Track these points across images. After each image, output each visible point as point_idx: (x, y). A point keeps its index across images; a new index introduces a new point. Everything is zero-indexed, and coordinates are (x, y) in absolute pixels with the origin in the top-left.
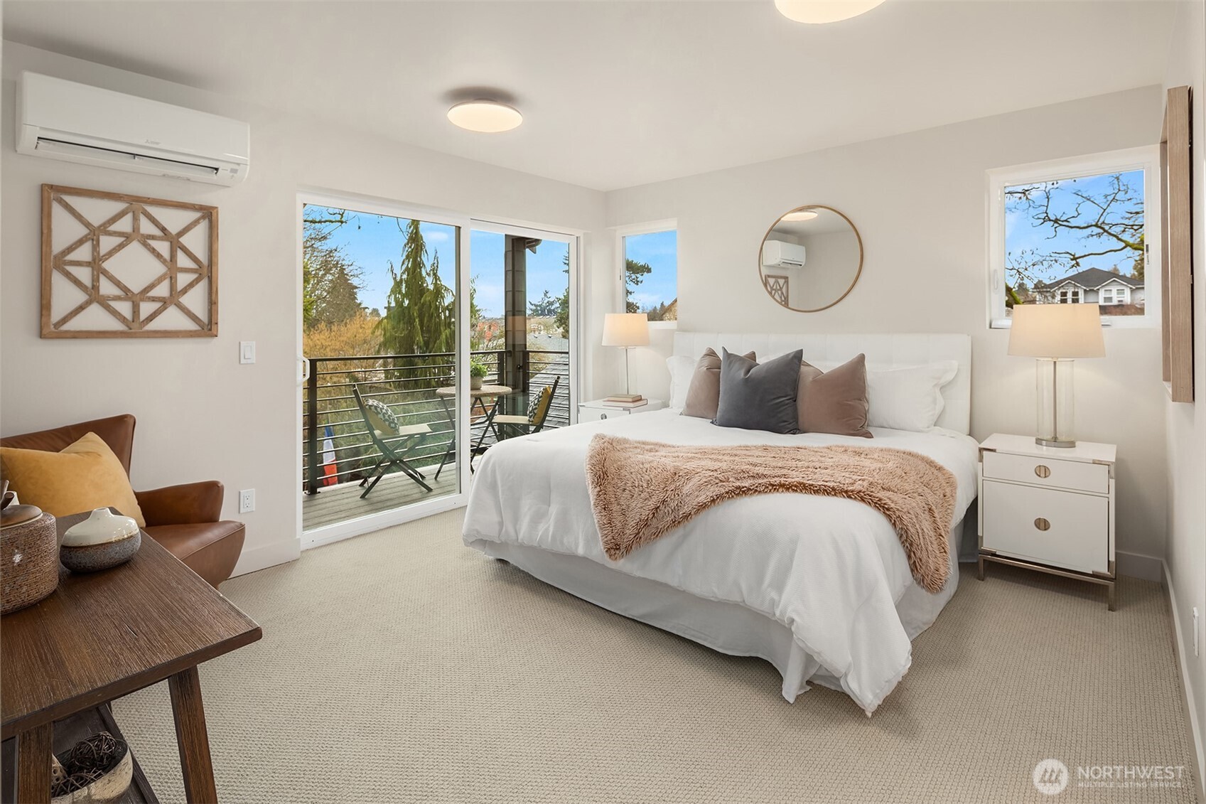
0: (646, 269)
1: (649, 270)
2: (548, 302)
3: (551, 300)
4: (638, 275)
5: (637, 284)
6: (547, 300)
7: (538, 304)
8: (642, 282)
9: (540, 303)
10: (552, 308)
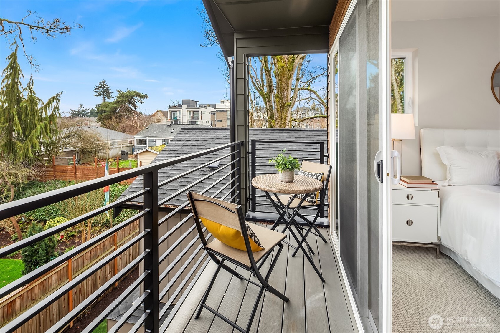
0: (146, 96)
1: (147, 97)
2: (82, 110)
3: (84, 109)
4: (142, 99)
5: (142, 103)
6: (82, 109)
7: (76, 111)
8: (144, 102)
9: (78, 110)
10: (85, 113)
